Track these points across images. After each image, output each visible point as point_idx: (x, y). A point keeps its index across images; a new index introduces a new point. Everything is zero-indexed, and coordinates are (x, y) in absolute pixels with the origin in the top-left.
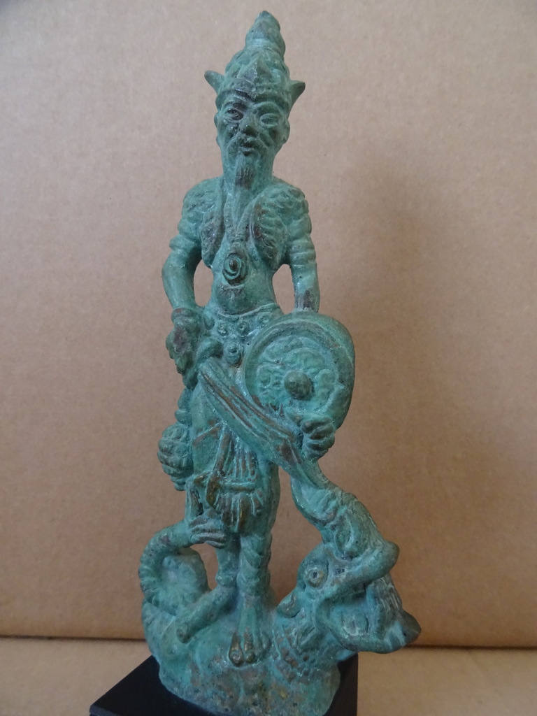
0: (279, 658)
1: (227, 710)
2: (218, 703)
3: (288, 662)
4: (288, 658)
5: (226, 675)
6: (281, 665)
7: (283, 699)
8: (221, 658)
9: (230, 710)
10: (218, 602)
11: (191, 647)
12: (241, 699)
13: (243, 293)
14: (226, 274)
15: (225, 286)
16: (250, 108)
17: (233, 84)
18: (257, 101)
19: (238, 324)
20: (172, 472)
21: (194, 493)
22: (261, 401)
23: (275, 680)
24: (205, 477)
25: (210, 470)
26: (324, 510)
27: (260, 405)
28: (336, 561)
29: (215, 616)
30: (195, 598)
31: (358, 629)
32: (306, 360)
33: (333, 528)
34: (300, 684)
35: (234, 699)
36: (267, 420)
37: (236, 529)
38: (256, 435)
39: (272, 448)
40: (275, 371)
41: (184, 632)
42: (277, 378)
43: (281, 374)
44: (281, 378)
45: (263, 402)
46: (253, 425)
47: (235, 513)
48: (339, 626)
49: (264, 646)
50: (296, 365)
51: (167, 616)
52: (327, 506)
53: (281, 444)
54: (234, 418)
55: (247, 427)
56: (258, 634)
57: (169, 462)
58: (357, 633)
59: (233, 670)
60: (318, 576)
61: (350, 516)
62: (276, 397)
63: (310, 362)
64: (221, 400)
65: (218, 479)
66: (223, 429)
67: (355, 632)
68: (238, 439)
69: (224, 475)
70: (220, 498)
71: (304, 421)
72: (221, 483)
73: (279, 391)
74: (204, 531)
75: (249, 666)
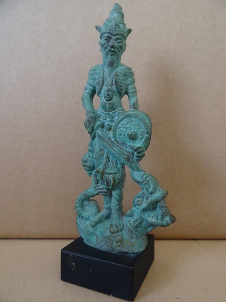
0: (127, 231)
1: (109, 249)
2: (106, 247)
3: (130, 232)
4: (130, 231)
5: (108, 237)
6: (128, 233)
7: (128, 244)
8: (106, 232)
9: (110, 249)
10: (104, 215)
11: (96, 230)
12: (114, 245)
13: (111, 104)
14: (105, 97)
15: (105, 102)
16: (113, 38)
17: (106, 30)
18: (115, 36)
19: (110, 115)
20: (87, 169)
21: (95, 176)
22: (119, 142)
23: (125, 238)
24: (99, 169)
25: (101, 167)
26: (142, 178)
27: (118, 143)
28: (146, 196)
29: (104, 220)
30: (96, 214)
31: (154, 218)
32: (134, 126)
33: (145, 184)
34: (135, 239)
35: (112, 245)
36: (121, 148)
37: (110, 187)
38: (117, 154)
39: (123, 158)
40: (124, 131)
41: (93, 224)
42: (124, 133)
43: (126, 132)
44: (126, 133)
45: (120, 142)
46: (116, 151)
47: (110, 181)
48: (148, 218)
49: (122, 227)
50: (131, 128)
51: (86, 222)
52: (142, 177)
53: (126, 156)
54: (109, 148)
55: (114, 151)
56: (119, 223)
57: (86, 165)
58: (154, 220)
59: (111, 235)
60: (140, 201)
61: (151, 180)
62: (124, 140)
63: (136, 127)
64: (105, 142)
65: (104, 170)
66: (105, 153)
67: (153, 220)
68: (111, 156)
69: (106, 169)
70: (105, 176)
71: (134, 147)
72: (105, 171)
73: (125, 138)
74: (99, 189)
75: (116, 234)
